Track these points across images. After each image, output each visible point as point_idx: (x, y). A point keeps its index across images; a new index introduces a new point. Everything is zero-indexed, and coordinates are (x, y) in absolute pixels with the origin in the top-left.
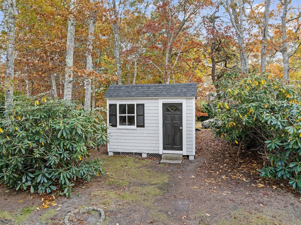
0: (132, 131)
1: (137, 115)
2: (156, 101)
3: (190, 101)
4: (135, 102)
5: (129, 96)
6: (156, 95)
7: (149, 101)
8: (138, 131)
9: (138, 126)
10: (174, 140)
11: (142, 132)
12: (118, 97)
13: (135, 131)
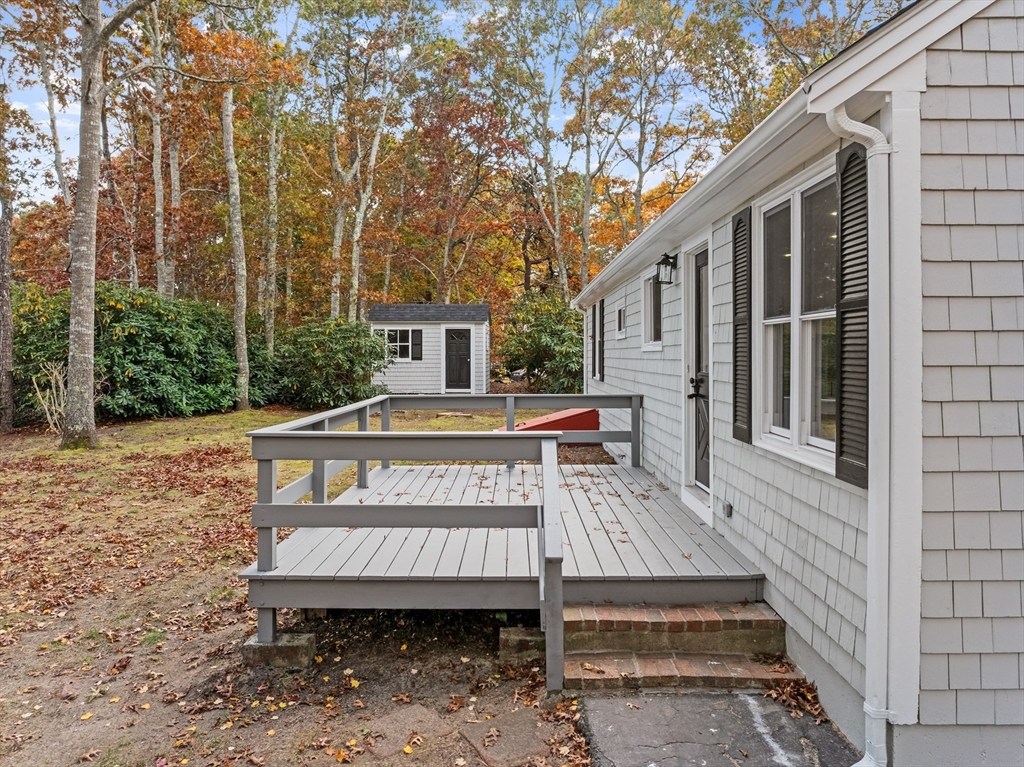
0: (405, 365)
1: (413, 345)
2: (438, 326)
3: (480, 327)
4: (410, 328)
5: (402, 319)
6: (438, 318)
7: (428, 326)
8: (413, 366)
9: (413, 359)
10: (460, 375)
11: (418, 365)
12: (387, 320)
13: (409, 365)
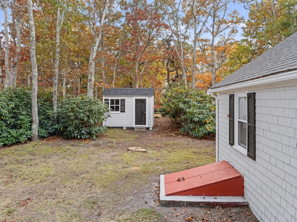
3: (150, 98)
4: (120, 98)
9: (121, 112)
10: (141, 119)
11: (123, 115)
12: (110, 95)
